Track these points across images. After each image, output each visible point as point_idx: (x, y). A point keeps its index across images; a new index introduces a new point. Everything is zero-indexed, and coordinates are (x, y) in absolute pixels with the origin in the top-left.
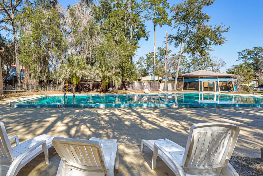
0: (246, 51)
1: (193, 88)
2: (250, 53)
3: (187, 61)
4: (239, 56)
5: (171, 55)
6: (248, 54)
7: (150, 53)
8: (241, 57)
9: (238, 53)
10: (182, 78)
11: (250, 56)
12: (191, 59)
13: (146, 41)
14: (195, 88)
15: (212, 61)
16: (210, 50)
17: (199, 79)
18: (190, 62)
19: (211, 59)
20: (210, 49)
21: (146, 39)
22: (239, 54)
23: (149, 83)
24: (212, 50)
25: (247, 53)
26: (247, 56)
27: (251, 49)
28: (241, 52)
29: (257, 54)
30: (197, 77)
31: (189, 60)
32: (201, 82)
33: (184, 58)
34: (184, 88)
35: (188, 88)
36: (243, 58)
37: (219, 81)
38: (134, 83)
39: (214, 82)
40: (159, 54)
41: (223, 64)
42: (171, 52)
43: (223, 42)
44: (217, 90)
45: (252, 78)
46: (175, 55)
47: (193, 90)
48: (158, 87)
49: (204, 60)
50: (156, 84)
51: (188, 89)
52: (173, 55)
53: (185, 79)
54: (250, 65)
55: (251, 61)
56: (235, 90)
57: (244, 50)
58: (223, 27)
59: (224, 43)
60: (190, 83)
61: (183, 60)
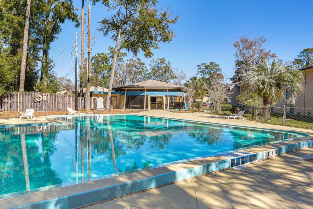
0: (204, 65)
1: (137, 106)
2: (207, 67)
3: (147, 70)
4: (198, 70)
5: (127, 60)
6: (205, 69)
7: (98, 54)
8: (200, 71)
9: (197, 66)
10: (124, 90)
11: (207, 71)
12: (151, 68)
13: (76, 28)
14: (140, 106)
15: (173, 72)
16: (156, 48)
17: (145, 92)
18: (149, 71)
19: (172, 70)
20: (155, 46)
21: (75, 24)
22: (198, 68)
23: (51, 97)
24: (157, 48)
25: (205, 67)
26: (205, 70)
27: (208, 64)
28: (200, 66)
29: (212, 70)
30: (142, 89)
31: (149, 69)
32: (147, 96)
33: (143, 66)
34: (126, 105)
35: (131, 106)
36: (201, 72)
37: (169, 96)
38: (15, 96)
39: (163, 96)
40: (111, 56)
41: (183, 77)
42: (126, 56)
43: (172, 37)
44: (166, 108)
45: (204, 93)
46: (133, 60)
47: (137, 108)
48: (72, 104)
49: (165, 71)
50: (68, 99)
51: (132, 108)
52: (130, 60)
53: (128, 92)
54: (206, 80)
55: (207, 76)
56: (186, 108)
57: (203, 64)
58: (170, 14)
59: (172, 40)
60: (134, 97)
61: (142, 68)
